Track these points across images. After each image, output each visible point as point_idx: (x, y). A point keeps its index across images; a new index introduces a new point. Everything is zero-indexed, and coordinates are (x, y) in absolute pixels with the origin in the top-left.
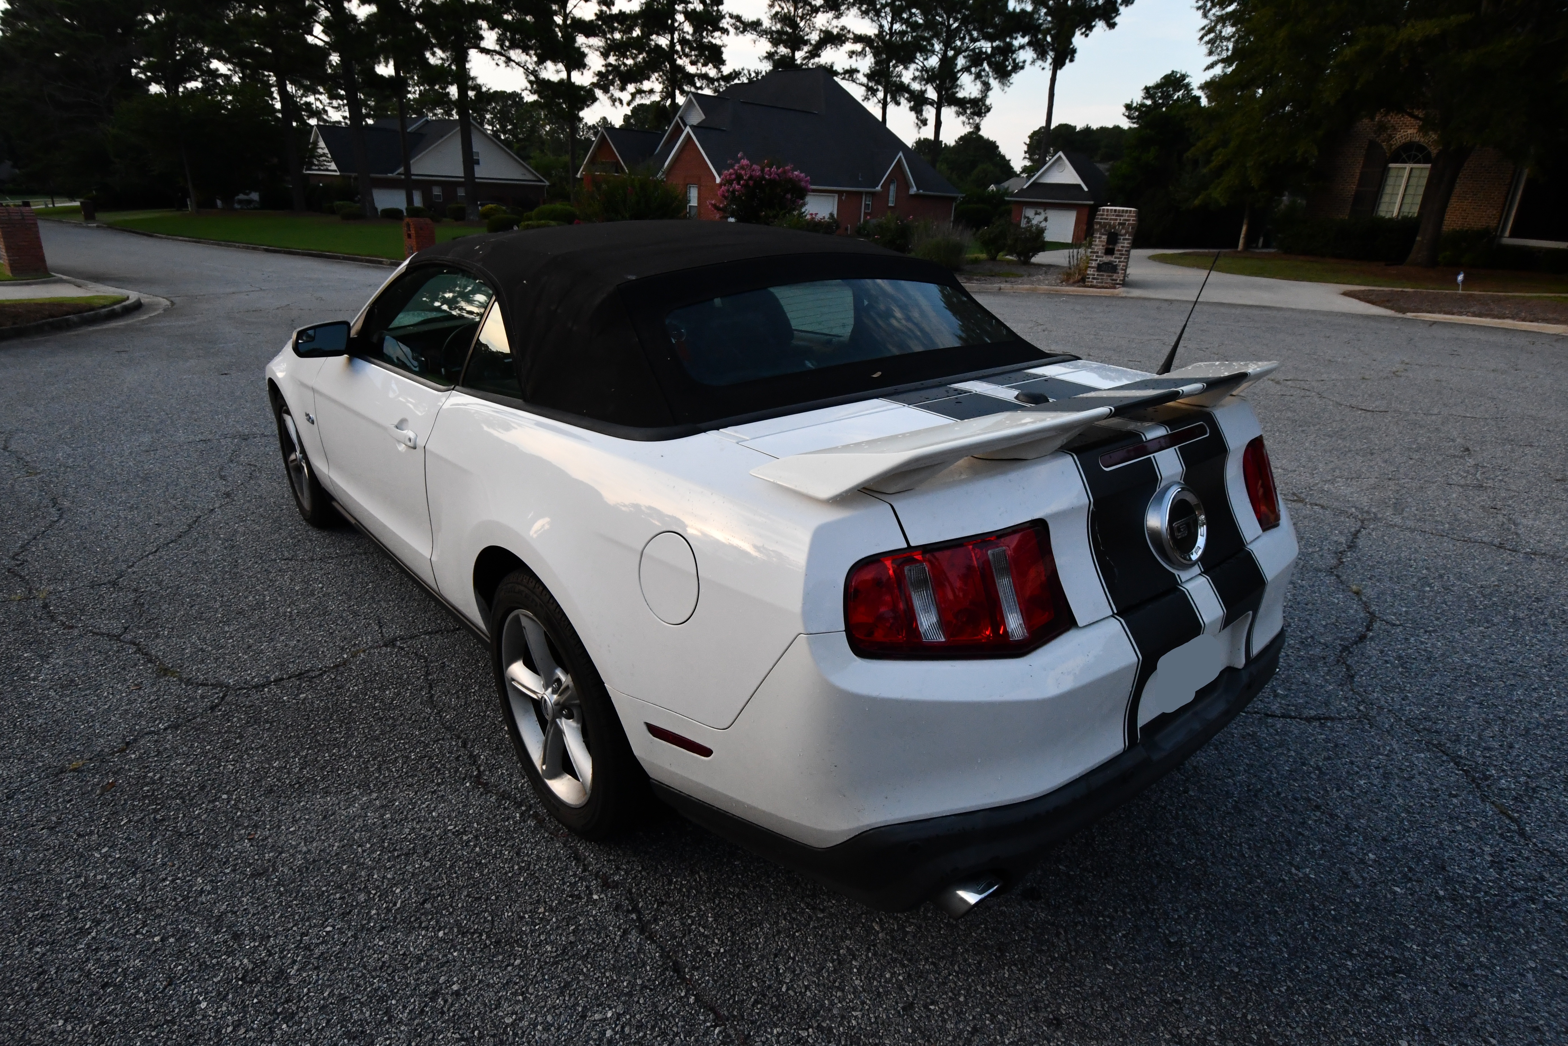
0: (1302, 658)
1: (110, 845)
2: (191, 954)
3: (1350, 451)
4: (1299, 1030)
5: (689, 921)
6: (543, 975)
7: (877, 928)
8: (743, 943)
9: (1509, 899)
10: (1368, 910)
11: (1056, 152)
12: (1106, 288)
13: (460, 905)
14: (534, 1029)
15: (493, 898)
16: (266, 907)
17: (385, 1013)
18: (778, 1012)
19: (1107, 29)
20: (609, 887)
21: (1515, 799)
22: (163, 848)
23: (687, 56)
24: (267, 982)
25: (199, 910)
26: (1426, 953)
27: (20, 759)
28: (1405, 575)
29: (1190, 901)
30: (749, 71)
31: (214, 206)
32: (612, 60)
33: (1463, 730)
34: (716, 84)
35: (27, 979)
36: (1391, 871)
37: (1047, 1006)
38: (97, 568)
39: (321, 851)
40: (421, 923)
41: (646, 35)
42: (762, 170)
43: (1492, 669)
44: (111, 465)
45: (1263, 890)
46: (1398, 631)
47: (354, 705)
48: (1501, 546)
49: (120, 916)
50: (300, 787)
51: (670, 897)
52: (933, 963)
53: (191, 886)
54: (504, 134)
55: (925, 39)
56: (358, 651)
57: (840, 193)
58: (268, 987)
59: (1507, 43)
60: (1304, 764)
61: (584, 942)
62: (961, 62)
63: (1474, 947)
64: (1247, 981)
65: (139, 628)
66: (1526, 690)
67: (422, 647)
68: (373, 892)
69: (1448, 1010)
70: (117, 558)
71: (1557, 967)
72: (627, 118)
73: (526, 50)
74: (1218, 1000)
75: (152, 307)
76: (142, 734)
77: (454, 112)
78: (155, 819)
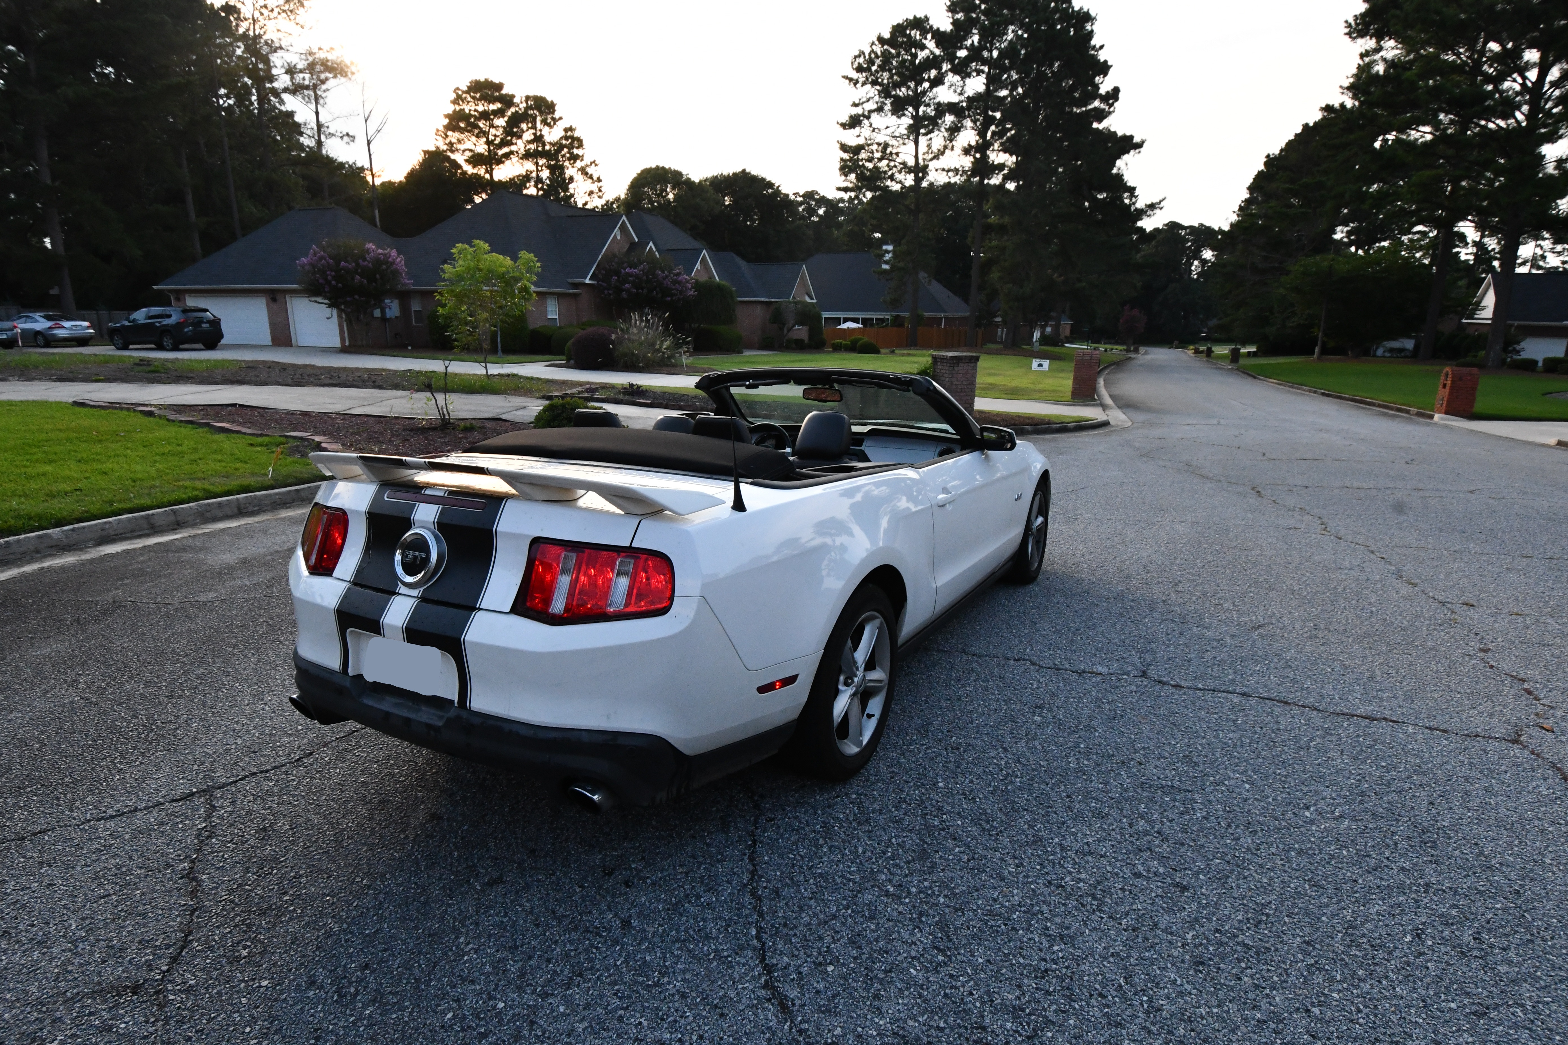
31: (1344, 353)
75: (1112, 427)
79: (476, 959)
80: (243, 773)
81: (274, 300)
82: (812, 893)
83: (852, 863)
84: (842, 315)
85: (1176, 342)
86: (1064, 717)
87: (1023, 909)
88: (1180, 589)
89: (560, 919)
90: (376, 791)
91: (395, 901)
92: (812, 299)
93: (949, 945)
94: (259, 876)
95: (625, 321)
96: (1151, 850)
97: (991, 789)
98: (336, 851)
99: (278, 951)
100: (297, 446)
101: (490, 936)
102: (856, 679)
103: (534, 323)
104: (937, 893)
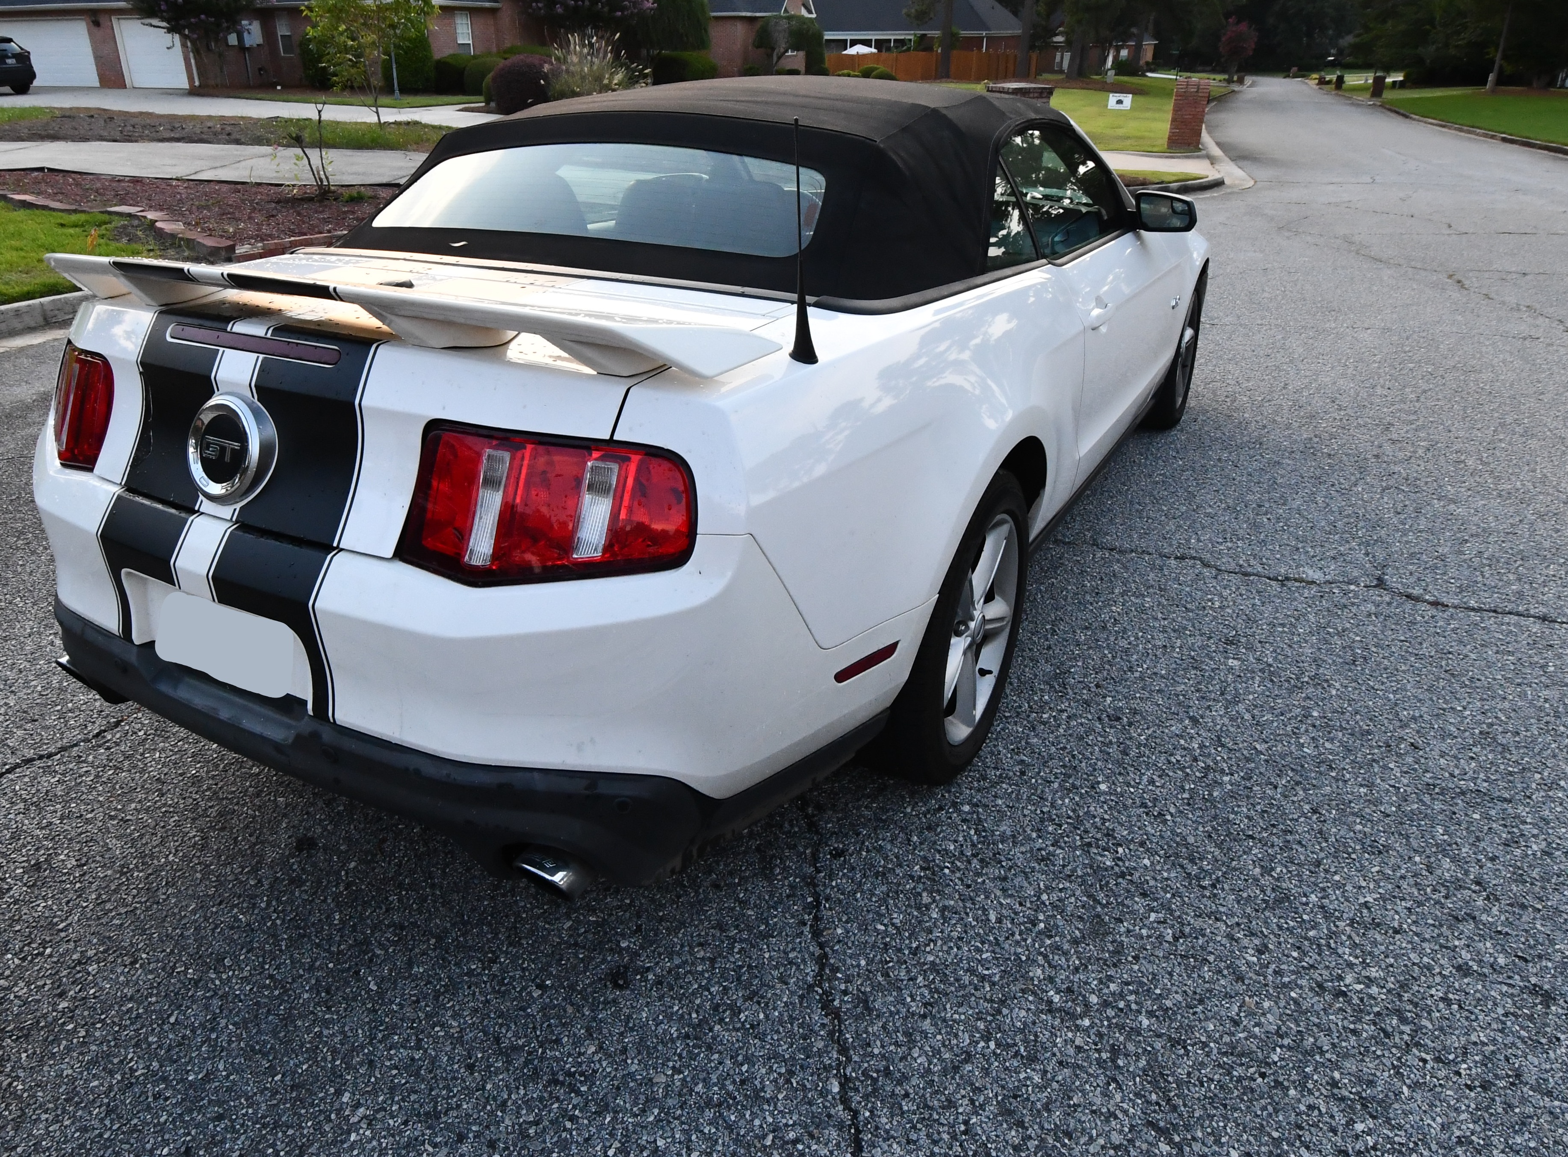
75: (1228, 188)
79: (370, 1141)
80: (12, 760)
81: (97, 24)
82: (925, 1005)
83: (983, 943)
84: (848, 36)
85: (1295, 69)
86: (1275, 659)
87: (1286, 1041)
88: (1395, 436)
89: (509, 1053)
90: (215, 793)
91: (237, 1015)
92: (810, 12)
93: (1173, 1117)
94: (23, 959)
95: (561, 47)
96: (1474, 918)
97: (1186, 795)
98: (148, 909)
99: (44, 1117)
100: (124, 227)
101: (392, 1090)
102: (972, 625)
103: (440, 51)
104: (1134, 1006)
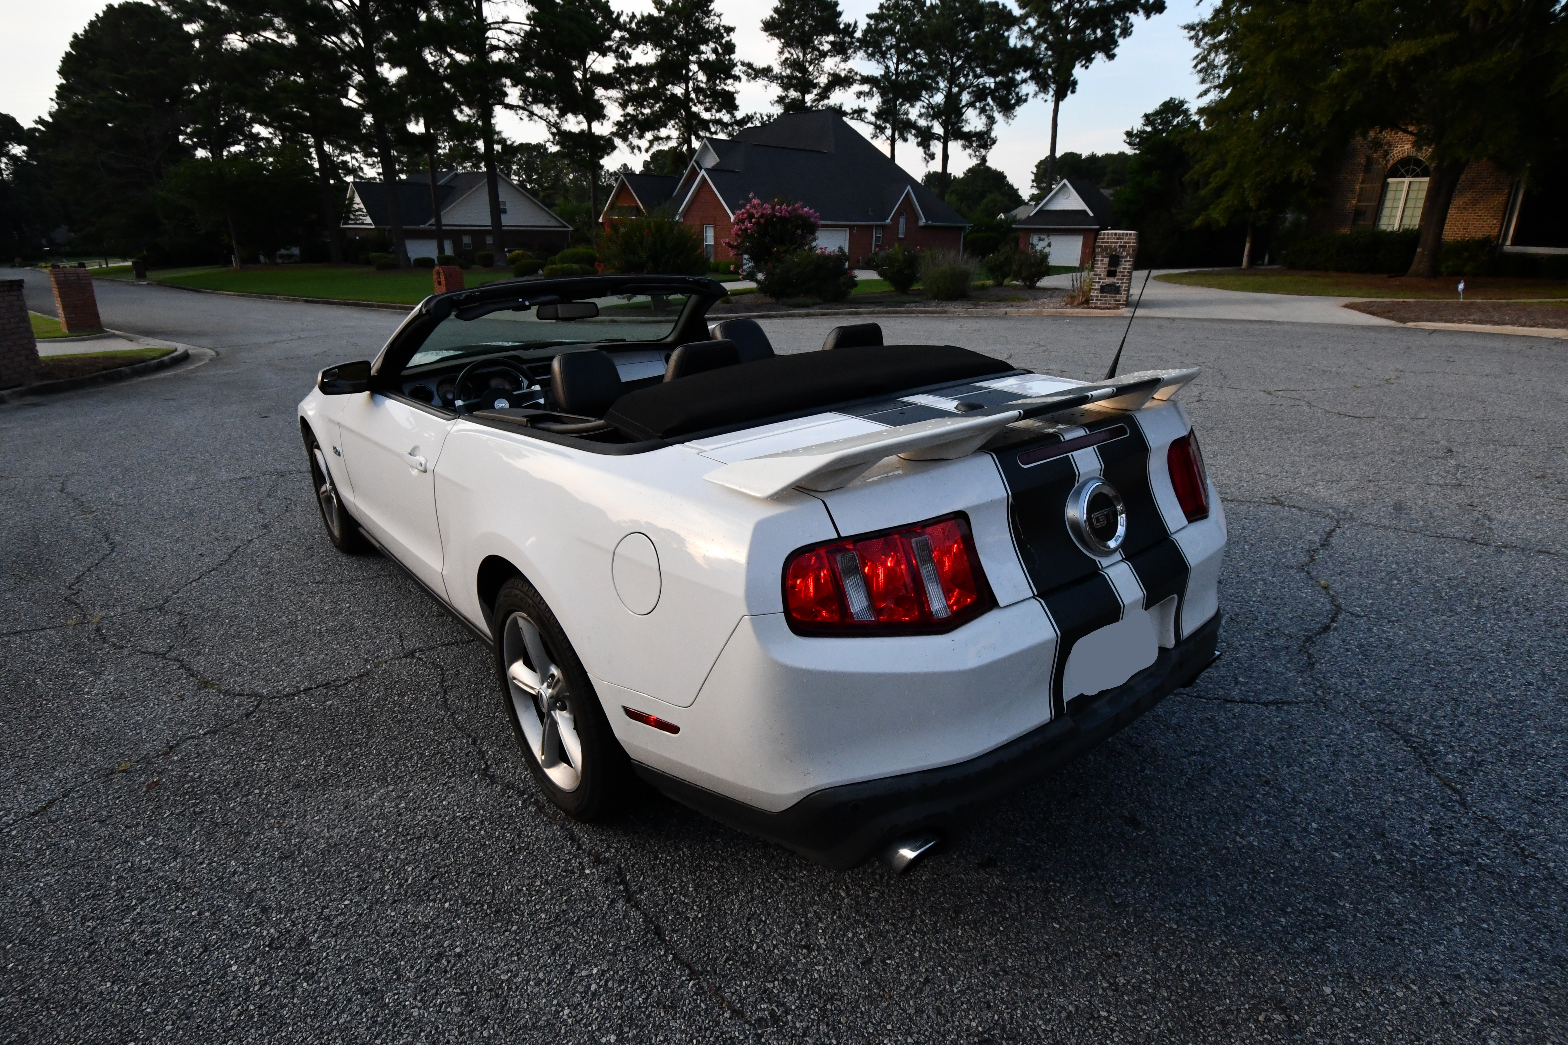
0: (1266, 649)
1: (154, 834)
2: (224, 926)
3: (1333, 455)
4: (1229, 979)
5: (672, 891)
6: (537, 938)
7: (843, 894)
8: (719, 909)
9: (1444, 862)
10: (1306, 873)
11: (1062, 179)
12: (1110, 308)
13: (465, 881)
14: (527, 984)
15: (495, 873)
16: (291, 885)
17: (395, 973)
18: (747, 967)
19: (1107, 60)
20: (600, 863)
21: (1460, 772)
22: (201, 836)
23: (701, 103)
24: (291, 948)
25: (232, 888)
26: (1357, 910)
27: (74, 763)
28: (1375, 570)
29: (1137, 867)
30: (761, 115)
31: (258, 261)
32: (630, 110)
33: (1416, 710)
34: (730, 128)
35: (80, 949)
36: (1332, 838)
37: (994, 960)
38: (145, 594)
39: (342, 836)
40: (429, 896)
41: (662, 85)
42: (773, 208)
43: (1450, 655)
44: (158, 503)
45: (1207, 857)
46: (1362, 621)
47: (375, 709)
48: (1473, 540)
49: (163, 894)
50: (324, 782)
51: (655, 871)
52: (892, 924)
53: (225, 868)
54: (530, 184)
55: (929, 77)
56: (380, 662)
57: (851, 227)
58: (291, 952)
59: (1494, 59)
60: (1258, 744)
61: (575, 910)
62: (965, 97)
63: (1404, 905)
64: (1184, 936)
65: (183, 647)
66: (1482, 673)
67: (439, 657)
68: (387, 870)
69: (1373, 961)
70: (163, 585)
71: (1484, 922)
72: (646, 164)
73: (548, 104)
74: (1155, 953)
75: (199, 357)
76: (184, 739)
77: (482, 165)
78: (194, 811)
